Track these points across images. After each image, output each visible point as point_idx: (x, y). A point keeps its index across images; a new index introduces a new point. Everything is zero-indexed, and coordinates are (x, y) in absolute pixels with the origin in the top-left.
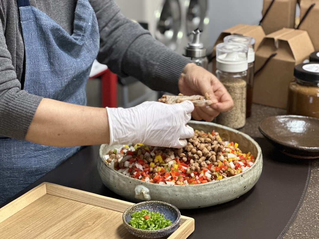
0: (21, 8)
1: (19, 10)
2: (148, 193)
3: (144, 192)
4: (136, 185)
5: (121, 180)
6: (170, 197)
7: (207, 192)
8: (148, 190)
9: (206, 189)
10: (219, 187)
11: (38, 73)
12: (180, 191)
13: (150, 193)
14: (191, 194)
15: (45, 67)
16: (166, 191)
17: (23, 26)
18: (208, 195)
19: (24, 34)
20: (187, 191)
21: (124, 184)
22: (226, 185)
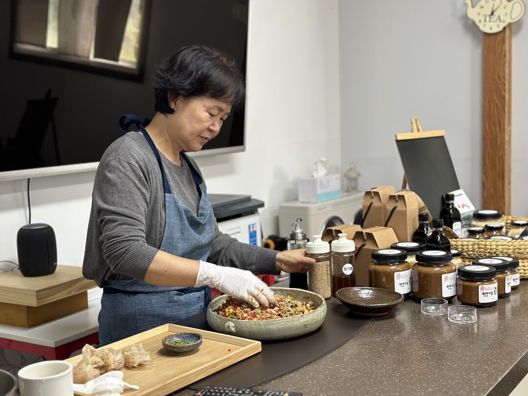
0: (166, 194)
1: (165, 195)
2: (233, 327)
3: (230, 326)
4: (226, 322)
5: (217, 319)
6: (249, 329)
7: (274, 326)
8: (233, 325)
9: (274, 324)
10: (283, 323)
11: (172, 238)
12: (255, 325)
13: (235, 327)
14: (263, 327)
15: (177, 235)
16: (246, 325)
17: (166, 206)
18: (275, 328)
19: (167, 211)
20: (259, 325)
21: (219, 322)
22: (288, 322)
